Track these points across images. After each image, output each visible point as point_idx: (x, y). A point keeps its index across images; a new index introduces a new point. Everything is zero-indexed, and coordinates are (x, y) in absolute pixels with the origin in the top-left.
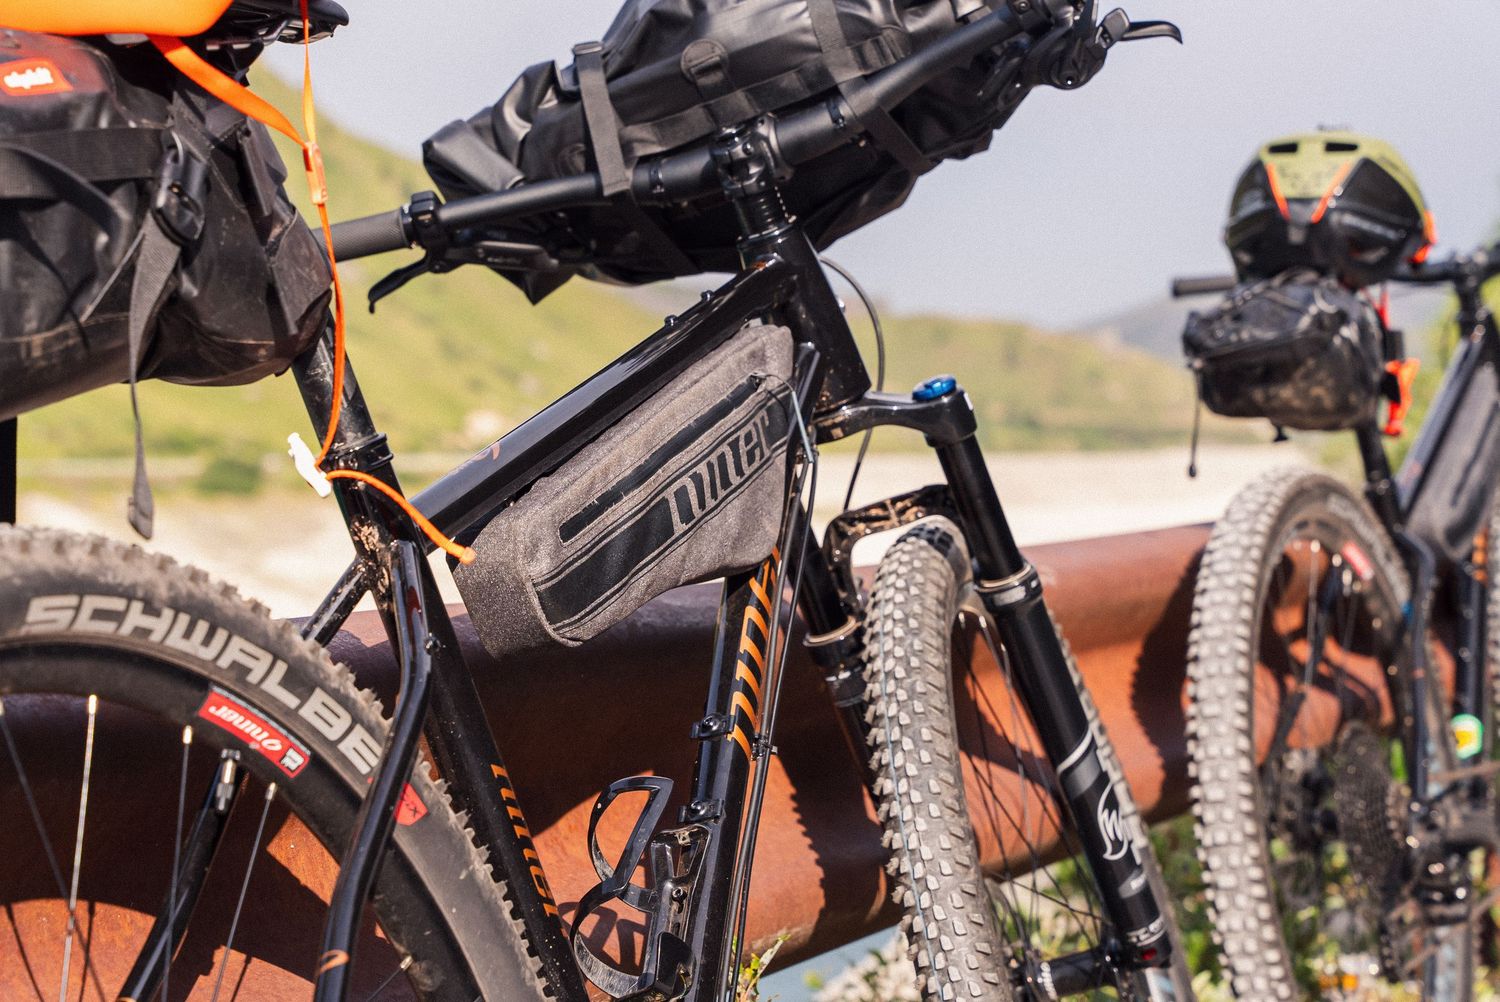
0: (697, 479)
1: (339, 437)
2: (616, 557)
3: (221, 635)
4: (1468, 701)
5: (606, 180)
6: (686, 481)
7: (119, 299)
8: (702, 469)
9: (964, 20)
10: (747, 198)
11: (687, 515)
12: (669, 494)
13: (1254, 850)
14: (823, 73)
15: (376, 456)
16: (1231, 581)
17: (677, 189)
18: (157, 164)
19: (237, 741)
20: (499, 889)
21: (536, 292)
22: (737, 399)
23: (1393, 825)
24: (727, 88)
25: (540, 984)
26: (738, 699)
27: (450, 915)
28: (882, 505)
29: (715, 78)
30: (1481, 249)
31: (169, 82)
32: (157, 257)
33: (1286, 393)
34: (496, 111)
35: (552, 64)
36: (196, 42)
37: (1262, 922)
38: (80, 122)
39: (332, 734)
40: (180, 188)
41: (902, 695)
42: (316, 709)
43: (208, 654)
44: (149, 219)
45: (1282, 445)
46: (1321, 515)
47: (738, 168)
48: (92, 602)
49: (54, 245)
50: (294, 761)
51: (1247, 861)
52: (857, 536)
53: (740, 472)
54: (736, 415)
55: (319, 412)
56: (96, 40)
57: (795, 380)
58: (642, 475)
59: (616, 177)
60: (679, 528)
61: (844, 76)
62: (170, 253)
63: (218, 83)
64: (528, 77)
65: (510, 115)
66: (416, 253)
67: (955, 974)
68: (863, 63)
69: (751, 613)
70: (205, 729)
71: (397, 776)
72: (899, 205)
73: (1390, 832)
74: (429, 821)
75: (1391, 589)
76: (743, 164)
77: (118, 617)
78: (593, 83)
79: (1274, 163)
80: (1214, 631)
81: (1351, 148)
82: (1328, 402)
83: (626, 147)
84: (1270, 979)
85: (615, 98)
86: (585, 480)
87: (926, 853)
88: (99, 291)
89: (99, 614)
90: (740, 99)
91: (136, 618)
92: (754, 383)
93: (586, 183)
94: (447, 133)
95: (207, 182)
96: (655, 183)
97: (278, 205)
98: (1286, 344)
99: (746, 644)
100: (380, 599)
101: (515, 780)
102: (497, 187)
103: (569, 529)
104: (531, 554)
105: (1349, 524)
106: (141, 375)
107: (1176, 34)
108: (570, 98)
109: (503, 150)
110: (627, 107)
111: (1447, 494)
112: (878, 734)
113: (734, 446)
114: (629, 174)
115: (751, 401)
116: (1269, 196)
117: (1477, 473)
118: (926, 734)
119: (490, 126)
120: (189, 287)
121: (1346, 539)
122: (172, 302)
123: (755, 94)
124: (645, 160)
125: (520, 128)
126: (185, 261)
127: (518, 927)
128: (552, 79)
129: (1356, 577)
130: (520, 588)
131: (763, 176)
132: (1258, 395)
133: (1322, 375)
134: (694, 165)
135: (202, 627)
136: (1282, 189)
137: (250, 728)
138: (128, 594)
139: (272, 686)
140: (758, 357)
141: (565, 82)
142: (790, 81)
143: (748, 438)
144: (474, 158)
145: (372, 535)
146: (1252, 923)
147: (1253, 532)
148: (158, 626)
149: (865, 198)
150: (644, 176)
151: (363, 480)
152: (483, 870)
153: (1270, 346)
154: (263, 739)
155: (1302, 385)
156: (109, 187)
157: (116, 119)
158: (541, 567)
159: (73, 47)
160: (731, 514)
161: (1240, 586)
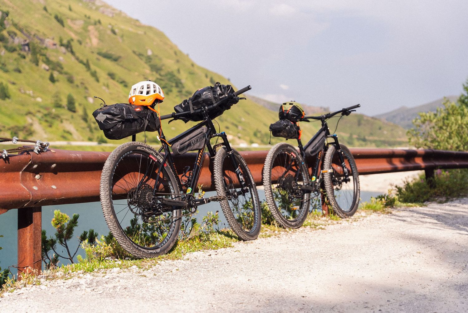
0: (195, 141)
1: (161, 136)
2: (186, 147)
3: (151, 151)
4: (315, 174)
5: (191, 111)
6: (193, 141)
7: (144, 125)
8: (195, 140)
9: (226, 97)
10: (204, 114)
11: (193, 144)
12: (192, 142)
13: (269, 186)
14: (212, 102)
15: (164, 138)
16: (270, 156)
17: (198, 113)
18: (147, 115)
19: (152, 159)
20: (173, 173)
21: (186, 122)
22: (200, 133)
23: (292, 186)
24: (203, 103)
25: (176, 181)
26: (198, 161)
27: (169, 174)
28: (218, 144)
29: (202, 102)
30: (325, 115)
31: (148, 109)
32: (147, 122)
33: (281, 134)
34: (181, 104)
35: (187, 100)
36: (150, 106)
37: (270, 194)
38: (141, 112)
39: (159, 159)
40: (149, 117)
41: (217, 162)
42: (158, 157)
43: (150, 152)
44: (146, 119)
45: (287, 141)
46: (286, 149)
47: (203, 111)
48: (141, 147)
49: (139, 122)
50: (156, 161)
51: (268, 187)
52: (216, 147)
53: (199, 140)
54: (199, 135)
55: (159, 134)
56: (143, 106)
57: (207, 132)
58: (189, 140)
59: (192, 111)
60: (192, 145)
61: (214, 102)
62: (148, 122)
63: (152, 109)
64: (184, 101)
65: (182, 105)
66: (173, 118)
67: (219, 188)
68: (216, 101)
69: (200, 153)
70: (149, 157)
71: (164, 162)
72: (222, 114)
73: (292, 187)
74: (167, 166)
75: (299, 159)
76: (204, 111)
77: (143, 149)
78: (190, 102)
79: (283, 106)
80: (267, 161)
81: (292, 104)
82: (286, 135)
83: (193, 108)
84: (271, 201)
85: (192, 104)
86: (183, 140)
87: (217, 177)
88: (142, 125)
89: (142, 148)
90: (204, 104)
91: (145, 149)
92: (202, 132)
93: (189, 112)
94: (177, 106)
95: (151, 116)
96: (196, 112)
97: (156, 118)
98: (281, 128)
99: (200, 156)
100: (164, 149)
101: (175, 164)
102: (181, 112)
103: (181, 144)
104: (177, 146)
105: (292, 150)
106: (146, 131)
107: (246, 99)
108: (188, 103)
109: (182, 109)
110: (193, 104)
111: (311, 147)
112: (214, 166)
113: (199, 138)
114: (193, 111)
115: (201, 134)
116: (282, 110)
117: (317, 145)
118: (218, 166)
119: (180, 106)
120: (149, 124)
121: (292, 152)
122: (148, 125)
123: (206, 104)
124: (195, 110)
125: (183, 106)
126: (149, 122)
127: (174, 176)
128: (187, 101)
129: (294, 157)
130: (176, 149)
131: (205, 112)
132: (278, 134)
133: (285, 132)
134: (199, 110)
135: (149, 150)
136: (284, 109)
137: (153, 158)
138: (144, 147)
139: (155, 155)
140: (203, 130)
141: (188, 101)
142: (209, 102)
143: (201, 137)
144: (179, 109)
145: (163, 144)
146: (269, 194)
147: (274, 150)
148: (146, 149)
149: (218, 113)
150: (195, 111)
151: (163, 139)
152: (172, 171)
153: (279, 128)
154: (154, 159)
155: (283, 133)
156: (143, 117)
157: (144, 112)
158: (178, 147)
159: (141, 106)
160: (198, 144)
161: (271, 156)
